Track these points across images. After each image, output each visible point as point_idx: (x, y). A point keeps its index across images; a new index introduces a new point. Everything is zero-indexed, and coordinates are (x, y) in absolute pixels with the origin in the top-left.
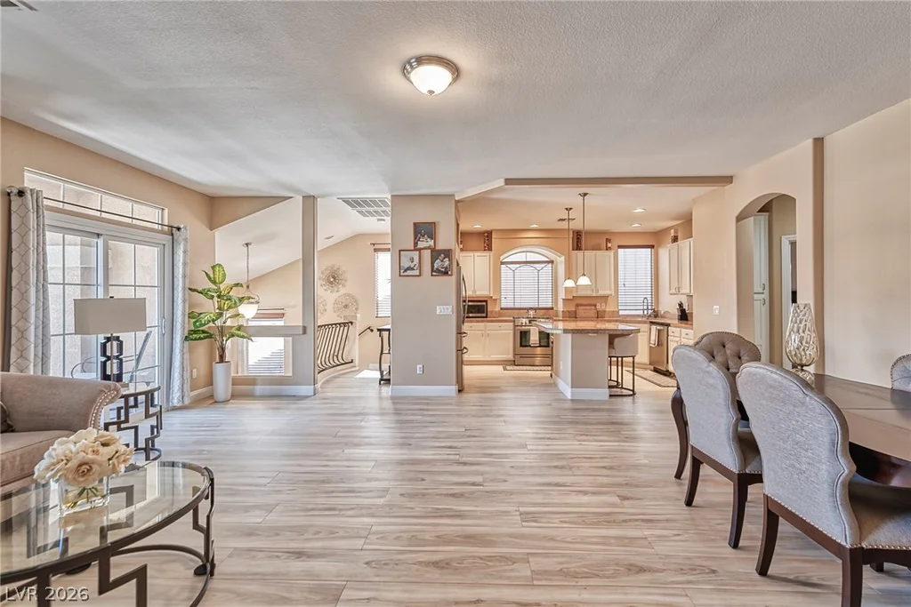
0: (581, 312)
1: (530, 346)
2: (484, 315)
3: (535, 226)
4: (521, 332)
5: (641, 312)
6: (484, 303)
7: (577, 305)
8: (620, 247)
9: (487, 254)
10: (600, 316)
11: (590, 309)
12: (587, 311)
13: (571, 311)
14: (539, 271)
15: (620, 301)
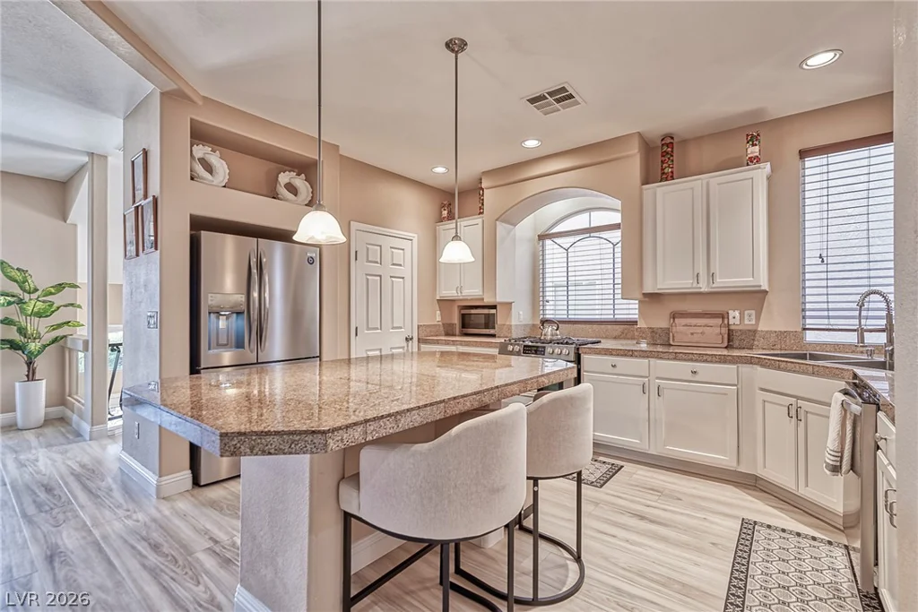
2: (493, 332)
3: (532, 143)
5: (852, 338)
6: (493, 311)
7: (674, 316)
8: (804, 154)
9: (480, 219)
10: (739, 346)
11: (706, 326)
12: (700, 330)
13: (658, 329)
14: (614, 245)
15: (808, 306)
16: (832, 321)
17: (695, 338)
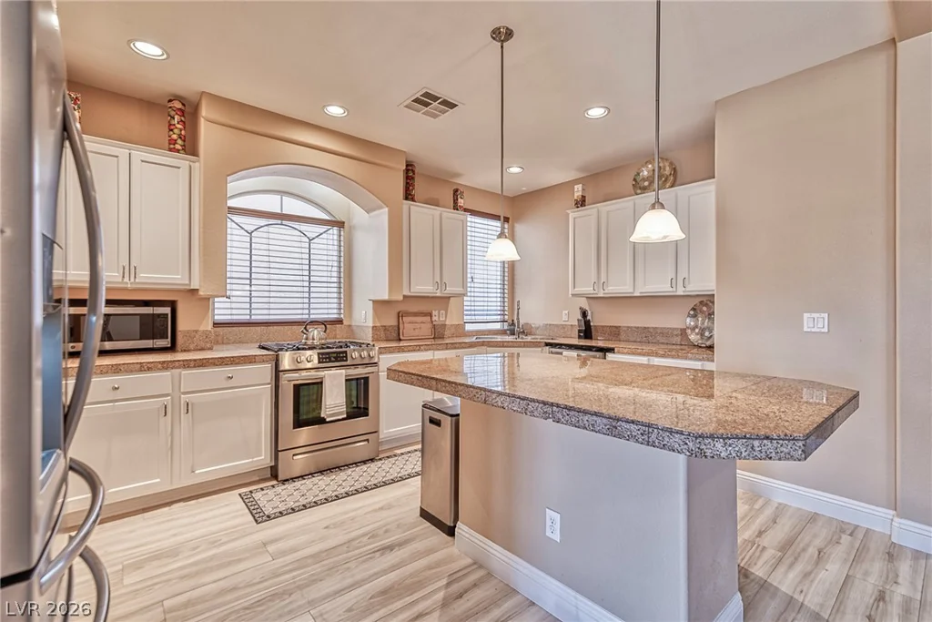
0: (409, 328)
1: (322, 421)
2: (166, 343)
3: (335, 111)
4: (297, 388)
6: (167, 310)
7: (402, 314)
9: (182, 161)
10: (438, 336)
11: (422, 323)
12: (418, 326)
13: (390, 326)
14: (310, 240)
15: (465, 308)
16: (477, 317)
17: (417, 332)
